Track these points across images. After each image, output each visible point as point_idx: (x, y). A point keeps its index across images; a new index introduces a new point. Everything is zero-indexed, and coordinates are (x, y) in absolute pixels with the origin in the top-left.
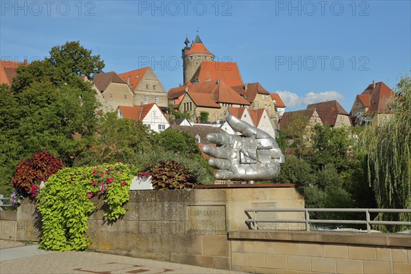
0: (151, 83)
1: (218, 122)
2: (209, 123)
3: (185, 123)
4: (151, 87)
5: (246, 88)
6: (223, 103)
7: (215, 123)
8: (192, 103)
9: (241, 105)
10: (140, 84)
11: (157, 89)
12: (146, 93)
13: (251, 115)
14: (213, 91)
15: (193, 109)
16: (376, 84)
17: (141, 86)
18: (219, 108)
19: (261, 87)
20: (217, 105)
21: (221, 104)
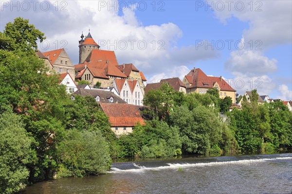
0: (64, 60)
1: (108, 88)
2: (102, 88)
3: (87, 87)
4: (64, 62)
5: (124, 67)
6: (111, 76)
7: (107, 88)
8: (91, 75)
9: (122, 77)
10: (57, 60)
11: (69, 64)
12: (61, 67)
13: (129, 84)
14: (104, 68)
15: (91, 79)
16: (196, 69)
17: (58, 62)
18: (108, 79)
19: (134, 66)
20: (107, 77)
21: (109, 77)
